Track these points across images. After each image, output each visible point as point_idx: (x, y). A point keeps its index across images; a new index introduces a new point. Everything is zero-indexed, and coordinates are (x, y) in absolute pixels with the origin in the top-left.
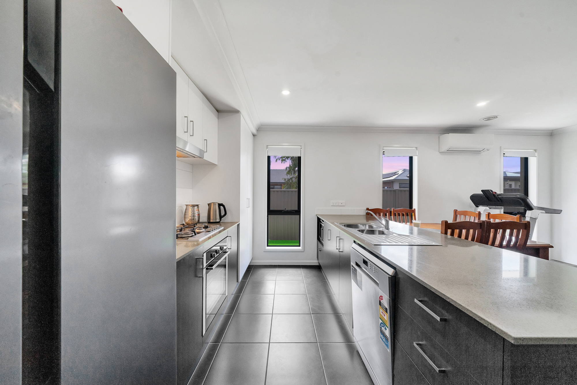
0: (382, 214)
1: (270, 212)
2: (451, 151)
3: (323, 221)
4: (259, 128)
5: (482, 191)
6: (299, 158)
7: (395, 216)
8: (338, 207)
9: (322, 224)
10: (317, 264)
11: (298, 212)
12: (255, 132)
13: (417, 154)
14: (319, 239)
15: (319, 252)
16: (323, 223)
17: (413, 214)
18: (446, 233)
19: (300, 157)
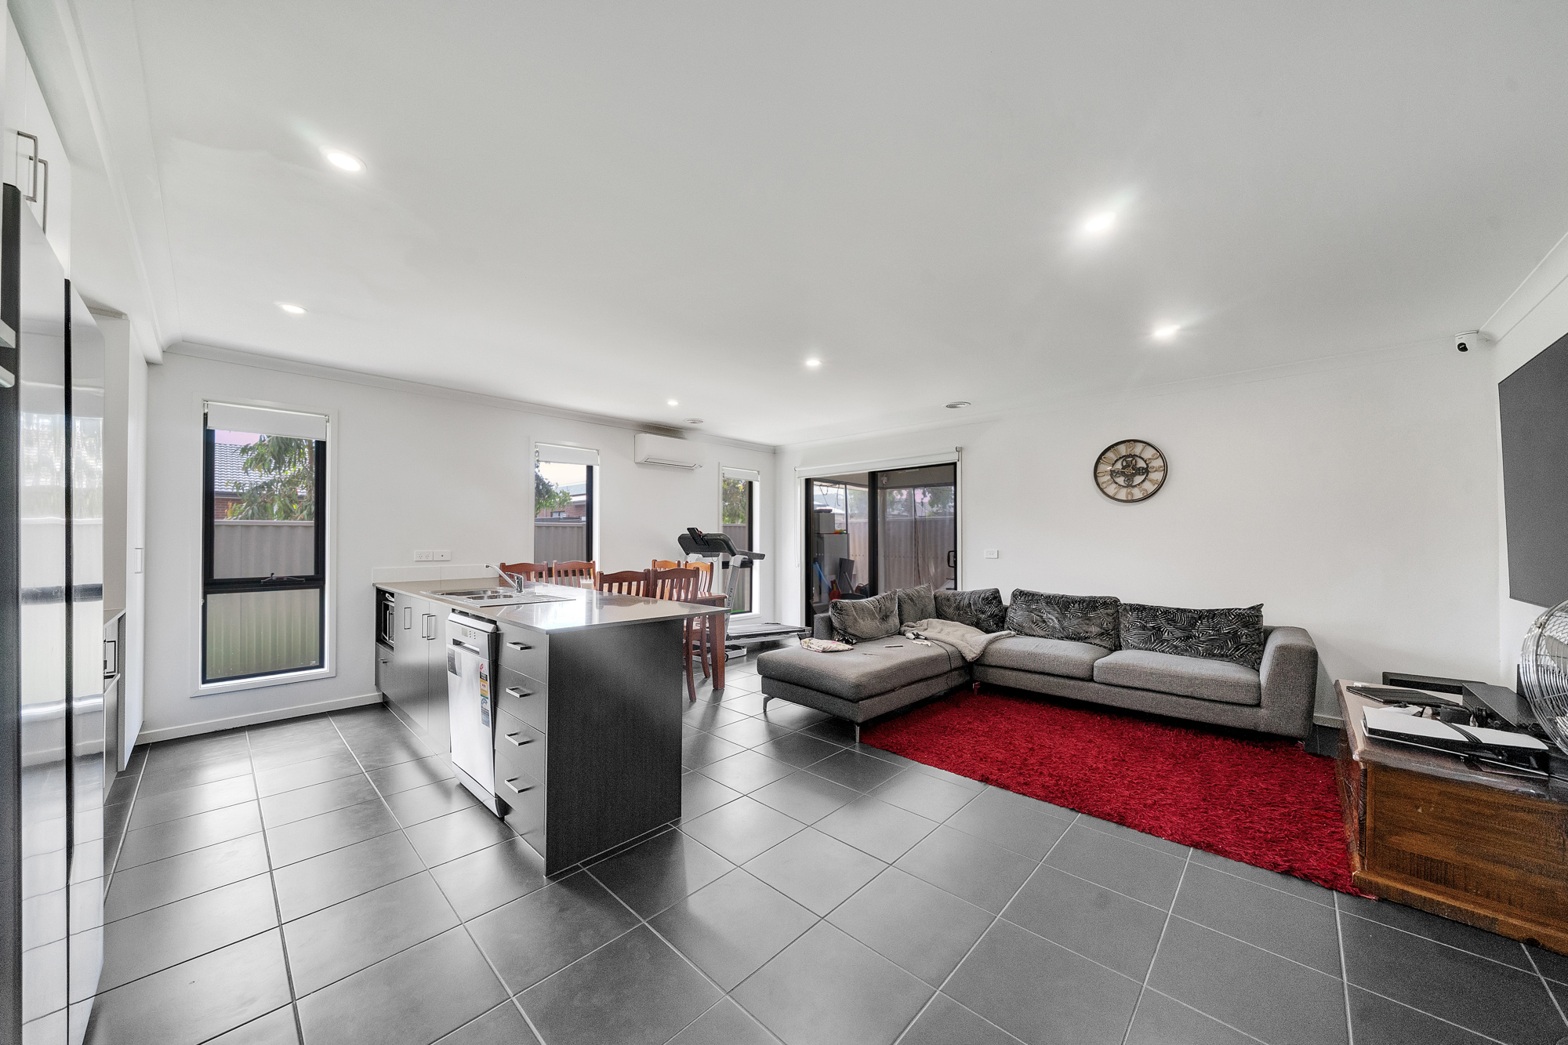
0: (533, 574)
1: (212, 585)
2: (649, 463)
3: (392, 595)
4: (170, 347)
5: (688, 529)
6: (321, 447)
7: (560, 576)
8: (434, 563)
9: (390, 604)
10: (379, 700)
11: (316, 580)
12: (156, 354)
13: (599, 462)
14: (380, 640)
15: (382, 665)
16: (393, 600)
17: (591, 570)
18: (601, 589)
19: (324, 443)
